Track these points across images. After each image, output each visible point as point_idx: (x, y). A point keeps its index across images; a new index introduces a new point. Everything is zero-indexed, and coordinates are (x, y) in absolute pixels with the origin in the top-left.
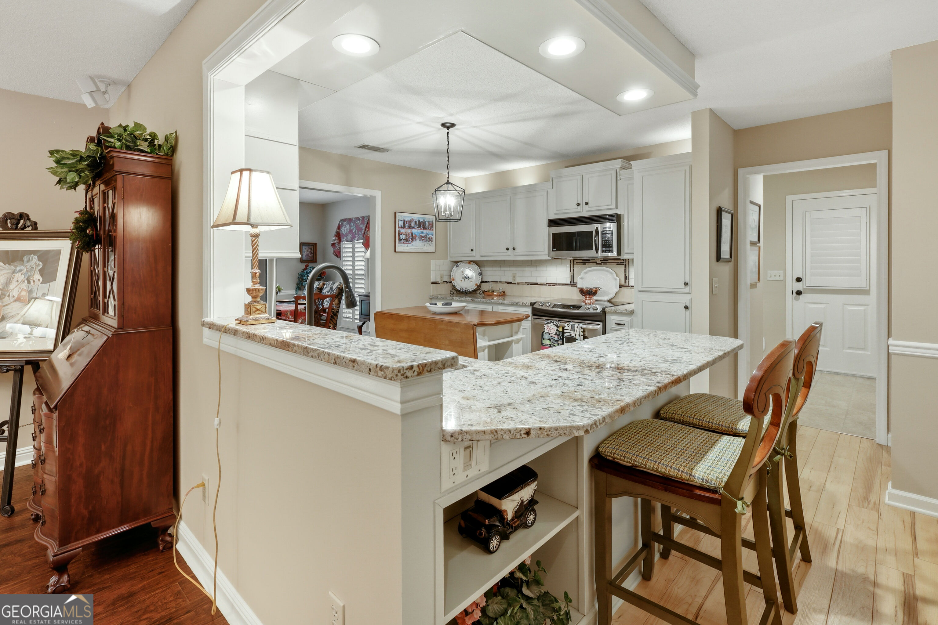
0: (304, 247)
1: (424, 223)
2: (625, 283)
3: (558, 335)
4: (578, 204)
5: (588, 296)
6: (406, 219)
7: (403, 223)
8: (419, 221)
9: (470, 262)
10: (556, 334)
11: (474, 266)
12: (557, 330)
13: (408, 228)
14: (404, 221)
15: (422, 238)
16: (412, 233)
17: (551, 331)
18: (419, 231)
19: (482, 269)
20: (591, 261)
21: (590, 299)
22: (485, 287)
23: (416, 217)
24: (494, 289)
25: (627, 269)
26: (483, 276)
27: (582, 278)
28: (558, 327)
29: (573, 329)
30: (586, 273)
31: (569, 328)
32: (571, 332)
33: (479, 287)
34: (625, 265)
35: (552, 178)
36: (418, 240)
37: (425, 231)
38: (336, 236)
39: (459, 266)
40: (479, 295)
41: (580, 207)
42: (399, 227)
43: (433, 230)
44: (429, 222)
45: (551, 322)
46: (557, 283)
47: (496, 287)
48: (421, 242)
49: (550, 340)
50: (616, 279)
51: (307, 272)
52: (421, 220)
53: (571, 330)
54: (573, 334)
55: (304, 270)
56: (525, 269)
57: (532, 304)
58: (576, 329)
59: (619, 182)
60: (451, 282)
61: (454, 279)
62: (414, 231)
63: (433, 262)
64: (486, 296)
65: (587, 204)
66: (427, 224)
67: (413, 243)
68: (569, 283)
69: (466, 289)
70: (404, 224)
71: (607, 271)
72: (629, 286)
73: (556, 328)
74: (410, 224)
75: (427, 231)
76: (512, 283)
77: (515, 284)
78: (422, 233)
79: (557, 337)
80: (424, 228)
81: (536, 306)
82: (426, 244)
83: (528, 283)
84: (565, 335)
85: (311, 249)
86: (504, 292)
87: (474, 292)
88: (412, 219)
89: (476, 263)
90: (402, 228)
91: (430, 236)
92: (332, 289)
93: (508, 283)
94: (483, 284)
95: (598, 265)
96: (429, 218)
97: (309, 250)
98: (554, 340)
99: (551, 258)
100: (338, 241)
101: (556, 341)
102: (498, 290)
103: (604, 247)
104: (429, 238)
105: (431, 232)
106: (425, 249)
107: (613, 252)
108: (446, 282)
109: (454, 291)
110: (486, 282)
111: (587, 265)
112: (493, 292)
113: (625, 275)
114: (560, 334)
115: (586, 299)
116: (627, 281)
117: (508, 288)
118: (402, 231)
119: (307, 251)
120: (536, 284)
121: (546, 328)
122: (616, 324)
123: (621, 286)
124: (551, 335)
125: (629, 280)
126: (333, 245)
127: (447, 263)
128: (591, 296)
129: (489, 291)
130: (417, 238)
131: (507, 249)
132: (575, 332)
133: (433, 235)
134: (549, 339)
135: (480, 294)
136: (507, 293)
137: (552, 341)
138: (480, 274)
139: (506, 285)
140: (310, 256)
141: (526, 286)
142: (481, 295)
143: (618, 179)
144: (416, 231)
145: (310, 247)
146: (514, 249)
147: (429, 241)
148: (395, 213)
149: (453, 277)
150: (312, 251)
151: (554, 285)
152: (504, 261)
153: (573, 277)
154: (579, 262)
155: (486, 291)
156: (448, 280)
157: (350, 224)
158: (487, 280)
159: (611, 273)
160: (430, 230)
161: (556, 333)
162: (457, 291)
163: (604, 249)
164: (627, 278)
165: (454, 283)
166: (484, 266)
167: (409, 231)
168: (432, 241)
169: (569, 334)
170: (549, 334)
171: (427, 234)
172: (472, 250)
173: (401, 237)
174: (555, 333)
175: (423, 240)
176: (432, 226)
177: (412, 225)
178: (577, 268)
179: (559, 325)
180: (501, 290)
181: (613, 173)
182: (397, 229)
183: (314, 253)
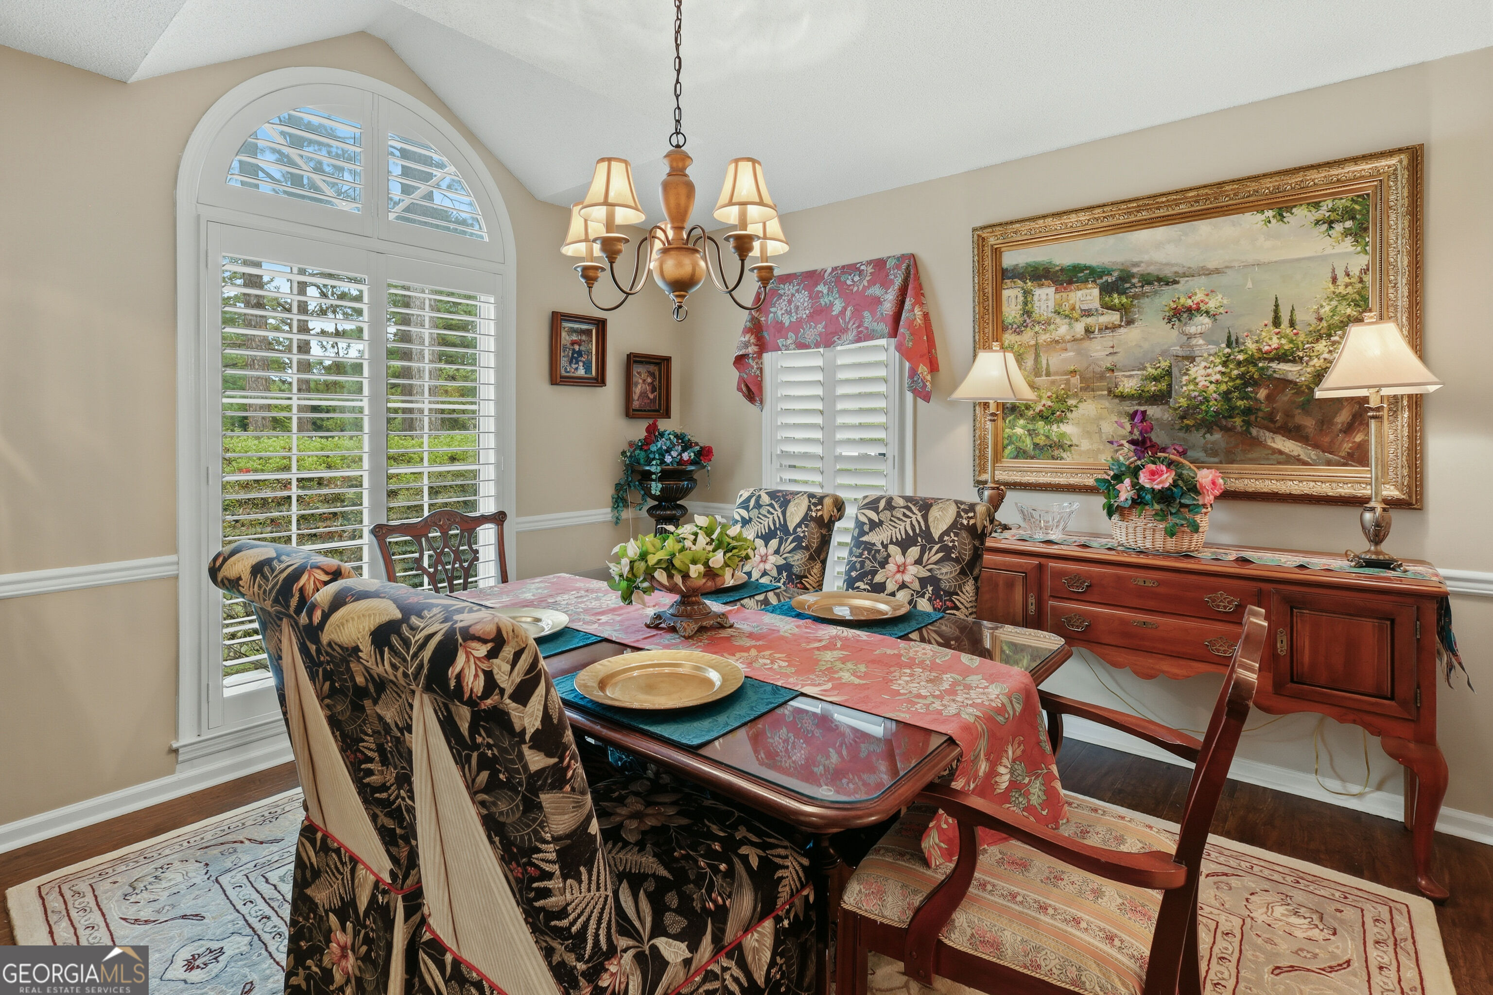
0: (637, 369)
38: (747, 331)
55: (643, 442)
85: (652, 375)
97: (649, 380)
100: (756, 349)
119: (644, 381)
126: (740, 360)
140: (651, 396)
145: (652, 368)
150: (656, 383)
157: (810, 288)
183: (660, 388)
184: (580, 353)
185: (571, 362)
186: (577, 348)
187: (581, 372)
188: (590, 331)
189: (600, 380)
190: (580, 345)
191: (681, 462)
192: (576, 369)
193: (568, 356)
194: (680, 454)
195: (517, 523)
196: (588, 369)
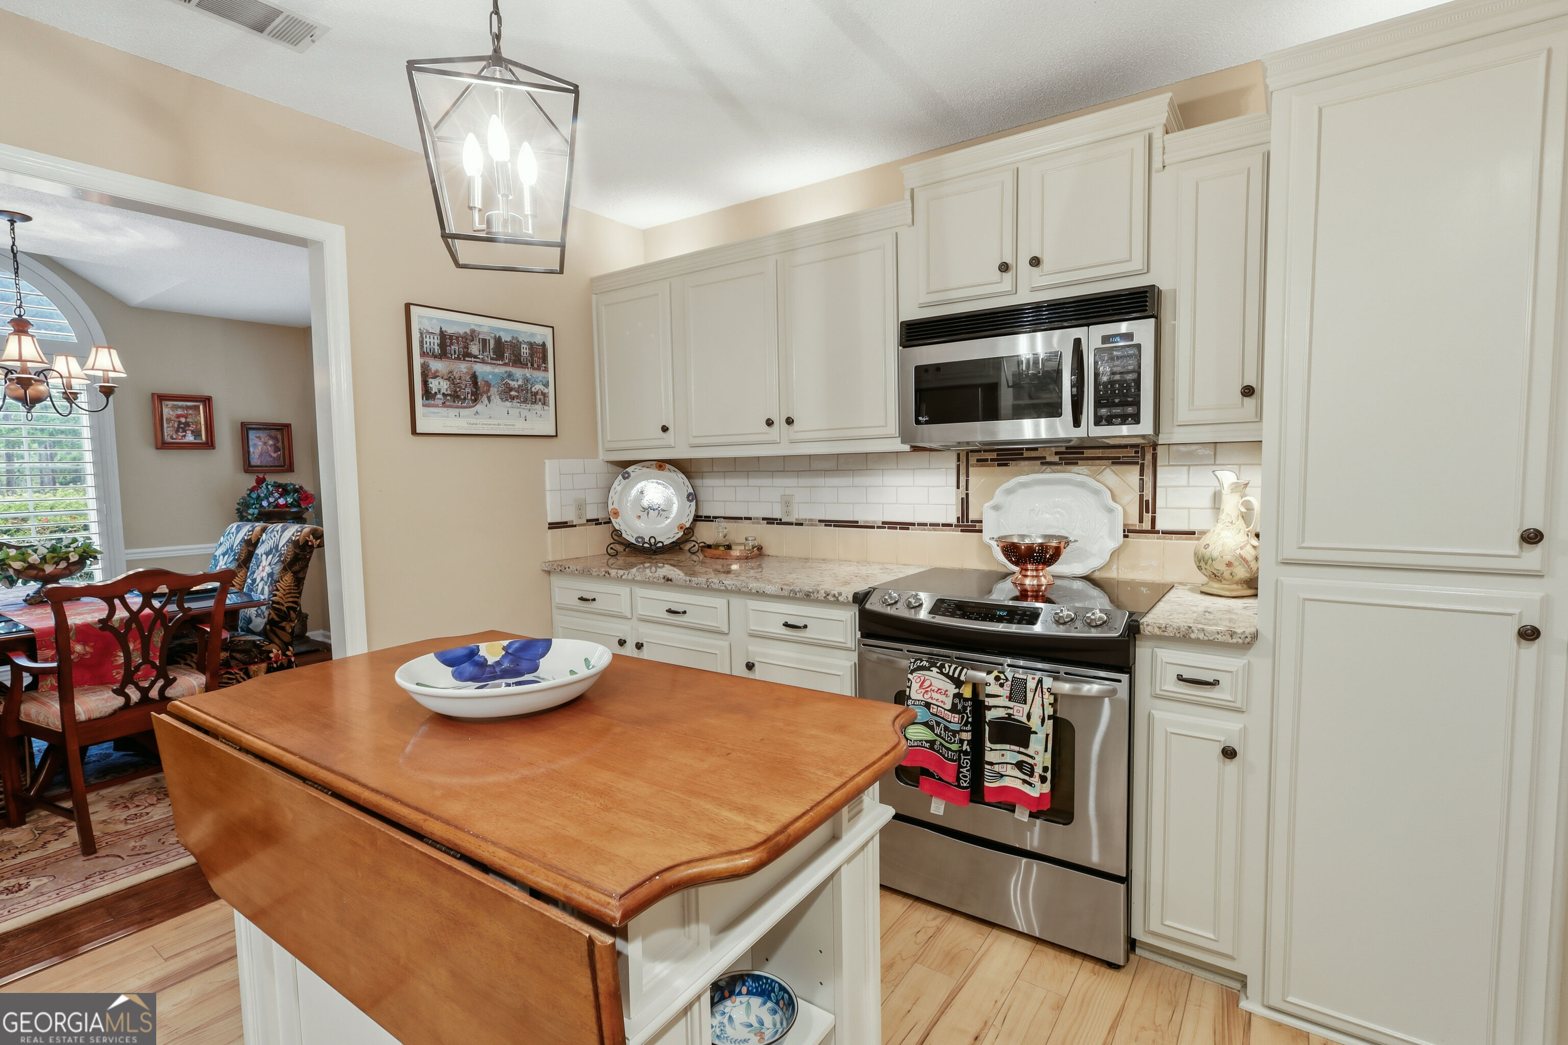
1: (515, 346)
2: (1141, 521)
3: (958, 712)
4: (1004, 267)
5: (1029, 567)
6: (450, 330)
7: (437, 341)
8: (498, 340)
9: (661, 464)
10: (954, 709)
11: (673, 475)
12: (955, 696)
13: (458, 358)
14: (442, 334)
15: (507, 393)
16: (474, 377)
17: (935, 695)
18: (501, 370)
19: (698, 482)
20: (1026, 454)
21: (1037, 576)
22: (707, 533)
23: (485, 326)
24: (732, 538)
25: (1148, 479)
26: (700, 504)
27: (996, 508)
28: (958, 683)
29: (1018, 693)
30: (1010, 491)
31: (1005, 692)
32: (1011, 704)
33: (689, 532)
34: (1142, 466)
35: (912, 190)
36: (496, 399)
37: (518, 372)
39: (632, 474)
40: (689, 554)
41: (1007, 276)
42: (423, 354)
43: (546, 370)
44: (531, 345)
45: (934, 665)
46: (916, 521)
47: (740, 534)
48: (508, 404)
49: (931, 728)
50: (1110, 511)
51: (259, 496)
52: (506, 338)
53: (1010, 698)
54: (1019, 712)
55: (252, 490)
56: (820, 481)
57: (860, 599)
58: (1030, 695)
59: (1154, 175)
60: (609, 522)
61: (616, 514)
62: (482, 370)
63: (550, 466)
64: (708, 560)
65: (1035, 262)
66: (525, 351)
67: (479, 407)
68: (954, 521)
69: (653, 541)
70: (443, 345)
71: (1082, 485)
72: (1153, 531)
73: (952, 689)
74: (466, 347)
75: (528, 372)
76: (780, 522)
77: (791, 524)
78: (510, 375)
79: (956, 718)
80: (517, 361)
81: (873, 605)
82: (524, 413)
83: (828, 523)
84: (990, 715)
85: (275, 438)
86: (760, 548)
87: (675, 547)
88: (473, 331)
89: (683, 467)
90: (435, 356)
91: (538, 387)
92: (277, 546)
93: (770, 521)
94: (700, 525)
95: (1049, 468)
96: (532, 335)
97: (271, 442)
98: (946, 729)
99: (907, 448)
101: (955, 733)
102: (744, 541)
103: (1104, 406)
104: (536, 393)
105: (539, 375)
106: (521, 427)
107: (1137, 421)
108: (596, 522)
109: (619, 548)
110: (708, 519)
111: (1013, 467)
112: (729, 547)
113: (1141, 497)
114: (965, 708)
115: (1026, 576)
116: (1147, 517)
117: (770, 537)
118: (436, 365)
119: (265, 443)
120: (853, 524)
121: (915, 686)
122: (1180, 678)
123: (1128, 532)
124: (934, 710)
125: (1154, 512)
127: (597, 465)
128: (1040, 567)
129: (717, 546)
130: (493, 391)
131: (769, 423)
132: (1026, 708)
133: (546, 385)
134: (926, 724)
135: (693, 553)
136: (767, 550)
137: (937, 731)
138: (693, 497)
139: (764, 525)
140: (275, 455)
141: (822, 527)
142: (694, 558)
143: (1157, 164)
144: (488, 368)
145: (273, 433)
146: (790, 421)
147: (535, 403)
148: (408, 306)
149: (616, 506)
150: (280, 445)
151: (905, 526)
152: (758, 458)
153: (965, 503)
154: (986, 460)
155: (709, 547)
156: (600, 515)
158: (712, 514)
159: (1096, 492)
160: (538, 368)
161: (954, 705)
162: (628, 545)
163: (1104, 411)
164: (1147, 506)
165: (617, 523)
166: (701, 474)
167: (462, 367)
168: (544, 404)
169: (1001, 713)
170: (928, 705)
171: (527, 380)
172: (665, 429)
173: (434, 385)
174: (948, 706)
175: (513, 398)
176: (545, 359)
177: (474, 349)
178: (979, 478)
179: (962, 678)
180: (751, 543)
181: (1139, 145)
182: (417, 361)
183: (284, 448)
184: (187, 424)
185: (177, 431)
186: (183, 420)
187: (190, 438)
188: (197, 408)
189: (210, 444)
190: (186, 418)
191: (278, 506)
192: (184, 436)
193: (173, 426)
194: (277, 500)
195: (126, 554)
196: (197, 434)
